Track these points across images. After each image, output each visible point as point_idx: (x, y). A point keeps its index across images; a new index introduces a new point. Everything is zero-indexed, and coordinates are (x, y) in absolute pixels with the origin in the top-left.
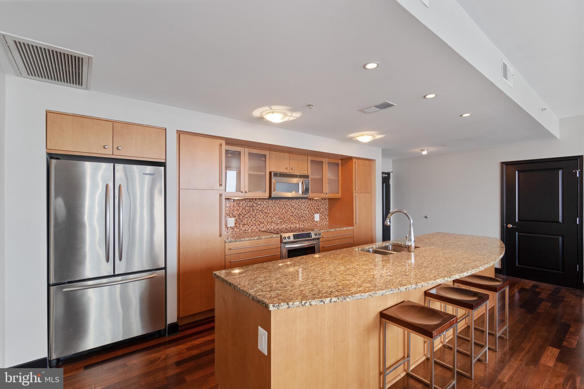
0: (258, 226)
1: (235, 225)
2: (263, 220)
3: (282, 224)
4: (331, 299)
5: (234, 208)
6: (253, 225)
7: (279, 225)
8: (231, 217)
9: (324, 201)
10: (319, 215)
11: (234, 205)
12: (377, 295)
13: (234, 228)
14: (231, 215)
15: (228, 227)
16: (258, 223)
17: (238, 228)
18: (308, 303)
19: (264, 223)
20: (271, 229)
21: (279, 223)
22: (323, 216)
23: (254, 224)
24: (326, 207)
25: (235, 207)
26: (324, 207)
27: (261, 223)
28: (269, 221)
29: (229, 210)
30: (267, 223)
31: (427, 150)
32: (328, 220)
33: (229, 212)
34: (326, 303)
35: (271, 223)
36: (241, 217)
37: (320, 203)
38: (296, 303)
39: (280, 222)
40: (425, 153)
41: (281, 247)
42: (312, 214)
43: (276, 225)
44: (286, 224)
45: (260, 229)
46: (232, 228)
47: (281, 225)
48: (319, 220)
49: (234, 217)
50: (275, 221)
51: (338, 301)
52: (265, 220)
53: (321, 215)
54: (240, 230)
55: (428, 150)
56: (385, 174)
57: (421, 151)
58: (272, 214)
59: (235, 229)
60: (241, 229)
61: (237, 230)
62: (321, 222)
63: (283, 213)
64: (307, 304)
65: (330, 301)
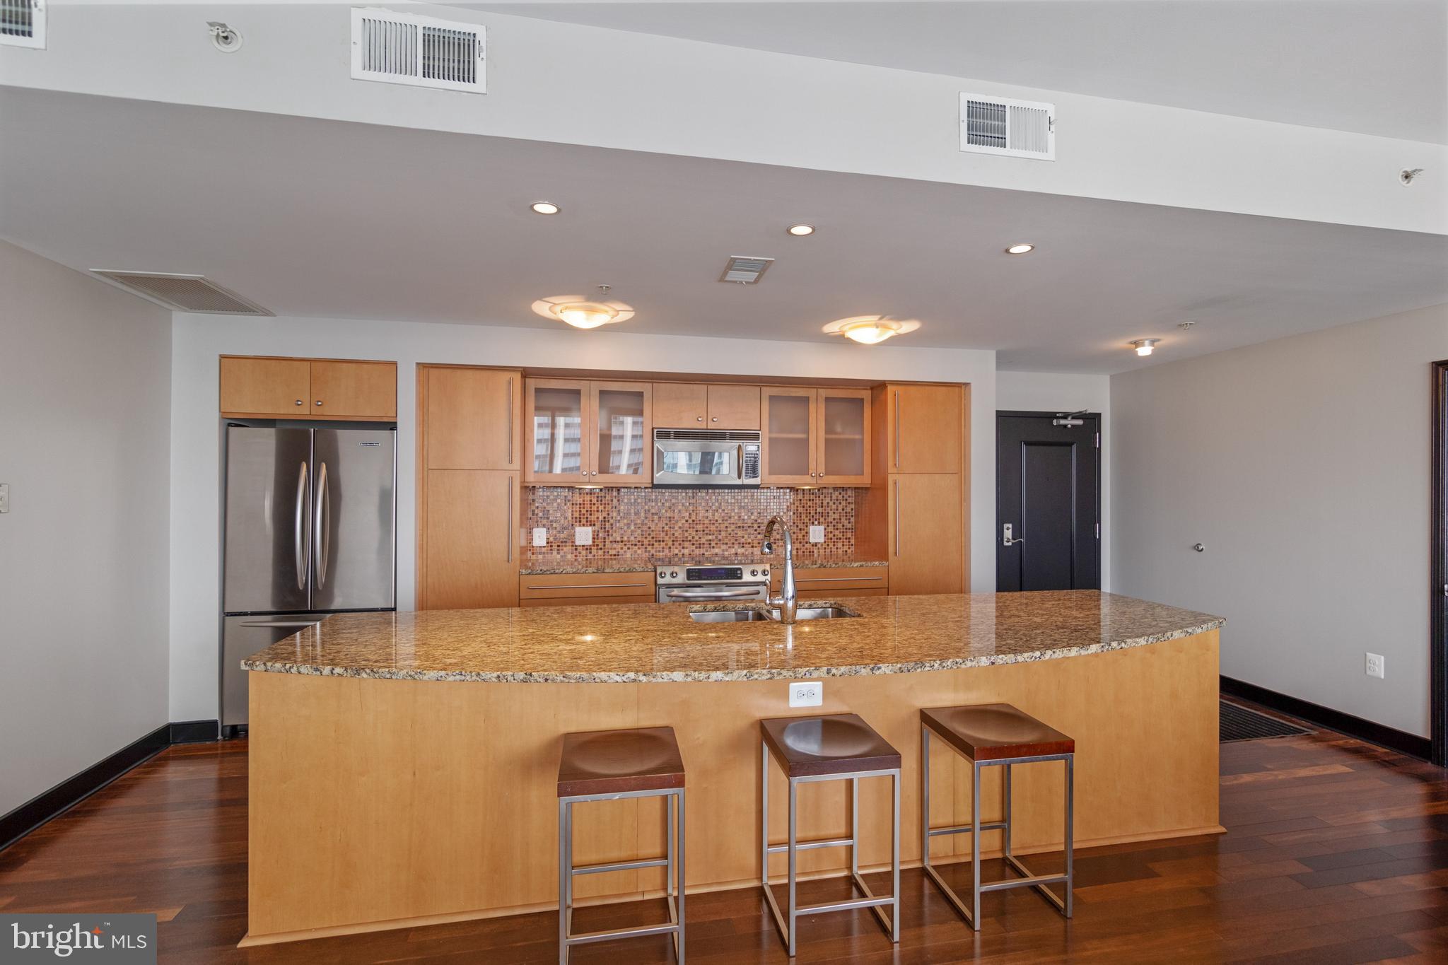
0: (649, 548)
1: (594, 542)
2: (663, 535)
3: (713, 544)
4: (333, 669)
5: (591, 508)
6: (636, 545)
7: (703, 548)
8: (584, 525)
9: (840, 494)
10: (822, 528)
11: (591, 501)
12: (425, 678)
13: (591, 549)
14: (584, 521)
15: (576, 546)
16: (649, 541)
17: (601, 549)
18: (295, 668)
19: (663, 541)
20: (683, 555)
21: (704, 544)
22: (837, 533)
23: (639, 541)
24: (848, 510)
25: (594, 504)
26: (840, 508)
27: (656, 541)
28: (676, 537)
29: (580, 511)
30: (673, 541)
31: (1153, 342)
32: (853, 541)
33: (580, 515)
34: (323, 674)
35: (683, 541)
36: (608, 525)
37: (828, 500)
38: (276, 665)
39: (707, 540)
40: (1145, 351)
41: (656, 595)
42: (801, 526)
43: (696, 548)
44: (724, 547)
45: (655, 553)
46: (587, 549)
47: (710, 548)
48: (823, 541)
49: (591, 525)
50: (693, 537)
51: (345, 675)
52: (667, 535)
53: (830, 529)
54: (604, 552)
55: (1156, 344)
56: (1073, 418)
57: (1134, 346)
58: (687, 521)
59: (594, 551)
60: (608, 552)
61: (597, 552)
62: (831, 545)
63: (717, 521)
64: (294, 670)
65: (332, 673)
